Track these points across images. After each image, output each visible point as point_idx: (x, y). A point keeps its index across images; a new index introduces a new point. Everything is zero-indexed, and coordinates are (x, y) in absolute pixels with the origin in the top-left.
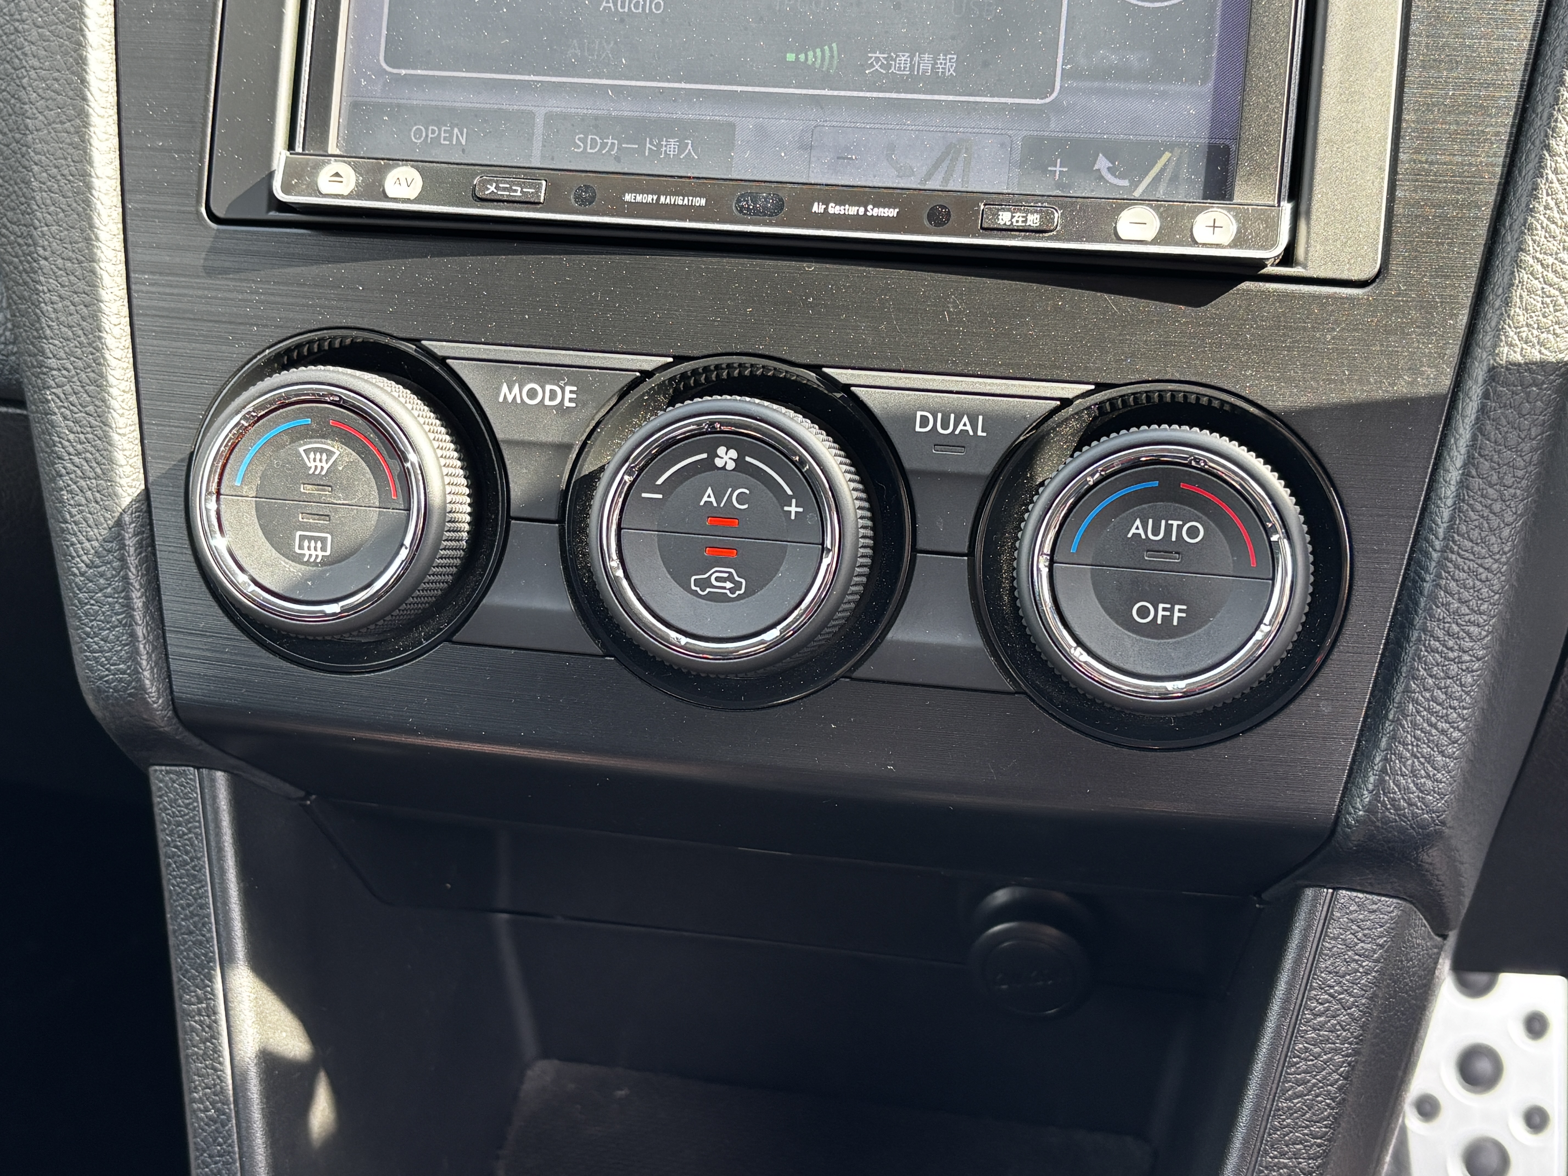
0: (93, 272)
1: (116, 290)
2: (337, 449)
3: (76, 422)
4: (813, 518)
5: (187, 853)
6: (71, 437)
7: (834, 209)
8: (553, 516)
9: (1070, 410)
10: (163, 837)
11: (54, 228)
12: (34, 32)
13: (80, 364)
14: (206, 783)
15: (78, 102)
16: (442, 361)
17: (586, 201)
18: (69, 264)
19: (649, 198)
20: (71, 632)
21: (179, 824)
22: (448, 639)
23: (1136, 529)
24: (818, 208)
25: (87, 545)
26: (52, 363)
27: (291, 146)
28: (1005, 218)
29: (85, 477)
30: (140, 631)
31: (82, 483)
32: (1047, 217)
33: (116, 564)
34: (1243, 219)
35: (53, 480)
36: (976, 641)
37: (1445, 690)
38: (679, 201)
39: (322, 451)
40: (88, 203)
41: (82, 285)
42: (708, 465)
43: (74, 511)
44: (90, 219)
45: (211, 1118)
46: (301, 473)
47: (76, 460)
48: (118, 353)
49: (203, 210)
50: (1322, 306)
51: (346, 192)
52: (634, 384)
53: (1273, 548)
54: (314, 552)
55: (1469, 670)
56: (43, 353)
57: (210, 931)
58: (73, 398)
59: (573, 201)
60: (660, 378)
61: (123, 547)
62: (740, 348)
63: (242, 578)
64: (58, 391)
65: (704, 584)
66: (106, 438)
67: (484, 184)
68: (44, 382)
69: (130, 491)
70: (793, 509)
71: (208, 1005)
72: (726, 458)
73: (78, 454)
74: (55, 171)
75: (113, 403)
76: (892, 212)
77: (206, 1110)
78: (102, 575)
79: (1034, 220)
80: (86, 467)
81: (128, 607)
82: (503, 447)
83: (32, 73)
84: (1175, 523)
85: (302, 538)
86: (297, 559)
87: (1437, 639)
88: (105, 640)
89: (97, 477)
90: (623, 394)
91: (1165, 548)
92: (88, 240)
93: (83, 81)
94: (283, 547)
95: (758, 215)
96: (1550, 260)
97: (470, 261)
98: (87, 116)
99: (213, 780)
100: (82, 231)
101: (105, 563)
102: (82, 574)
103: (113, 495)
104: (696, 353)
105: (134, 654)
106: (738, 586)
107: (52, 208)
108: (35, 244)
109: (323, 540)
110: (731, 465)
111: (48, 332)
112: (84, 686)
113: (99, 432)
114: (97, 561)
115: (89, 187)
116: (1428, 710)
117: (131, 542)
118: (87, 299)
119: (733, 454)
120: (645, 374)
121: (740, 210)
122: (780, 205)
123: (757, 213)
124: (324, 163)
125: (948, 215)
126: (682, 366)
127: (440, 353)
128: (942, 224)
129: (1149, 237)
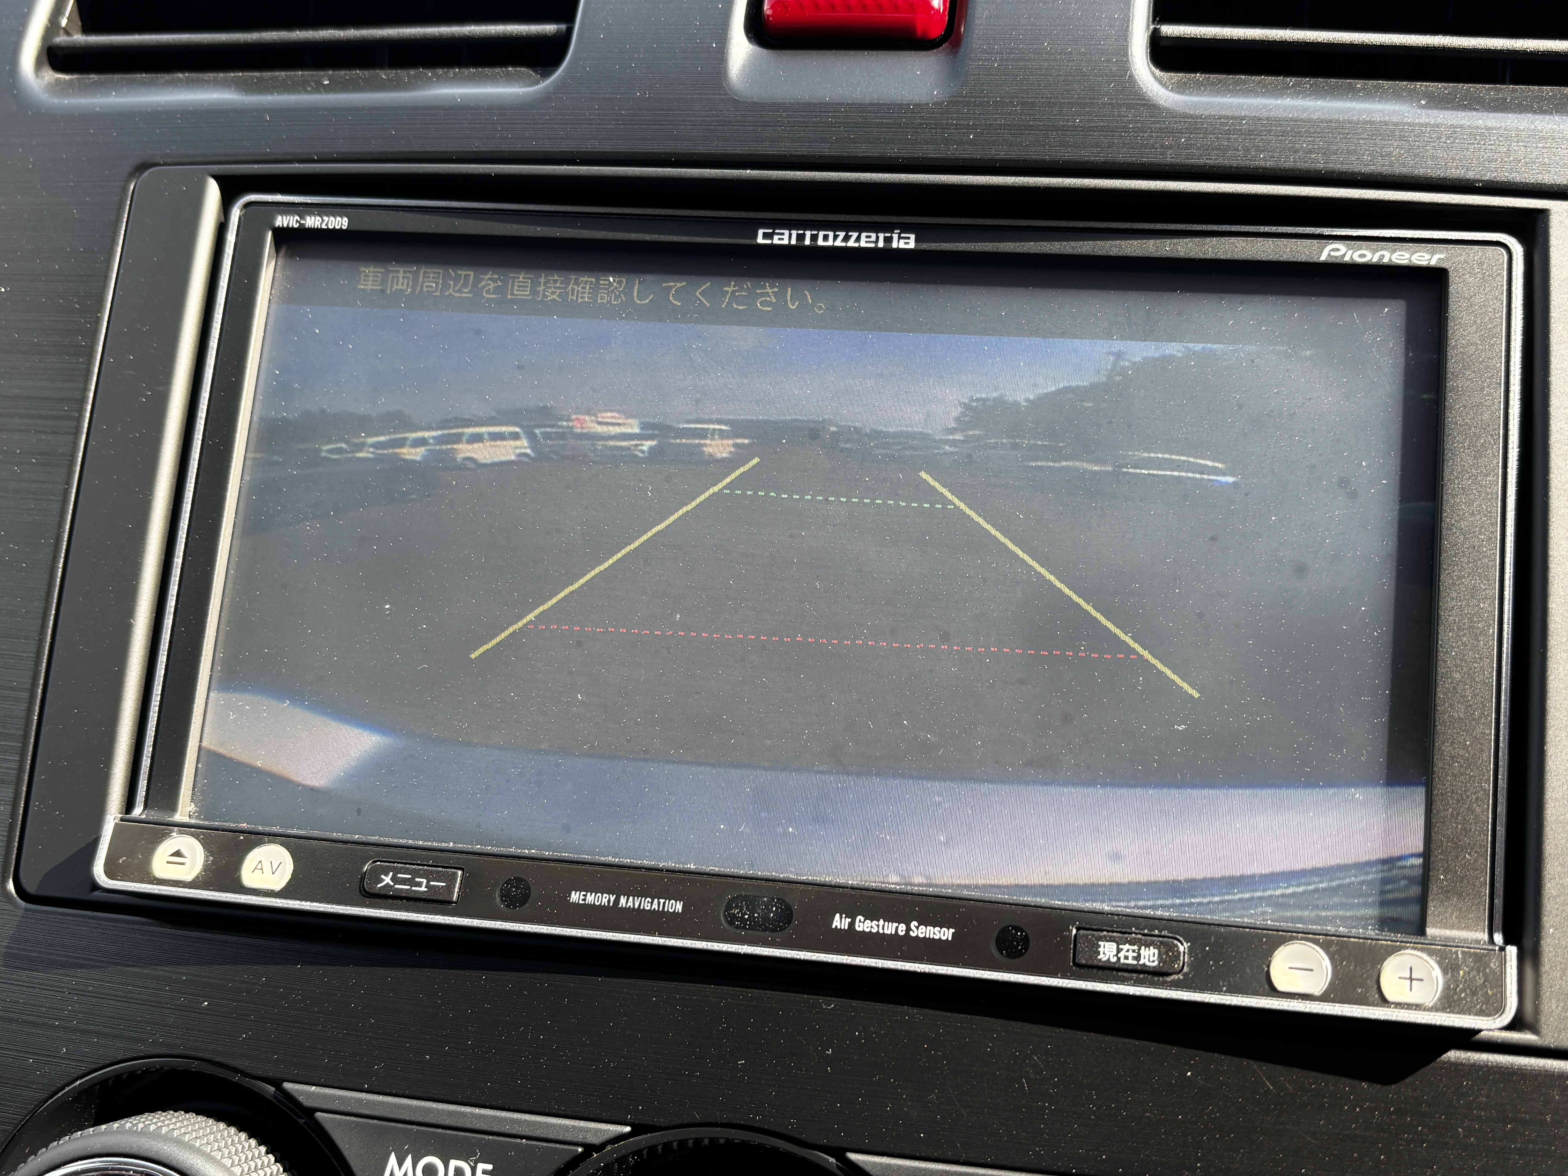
7: (863, 925)
16: (310, 1114)
17: (516, 900)
19: (605, 899)
24: (840, 922)
27: (128, 803)
28: (1107, 951)
32: (1170, 956)
34: (1451, 968)
38: (647, 904)
49: (11, 886)
51: (189, 877)
52: (575, 1163)
59: (498, 900)
60: (609, 1155)
62: (725, 1118)
67: (377, 872)
76: (946, 934)
79: (1150, 957)
104: (662, 1121)
120: (590, 1148)
121: (731, 920)
122: (786, 916)
123: (755, 925)
124: (164, 836)
125: (1026, 940)
126: (643, 1139)
127: (307, 1103)
128: (1020, 954)
129: (1317, 989)
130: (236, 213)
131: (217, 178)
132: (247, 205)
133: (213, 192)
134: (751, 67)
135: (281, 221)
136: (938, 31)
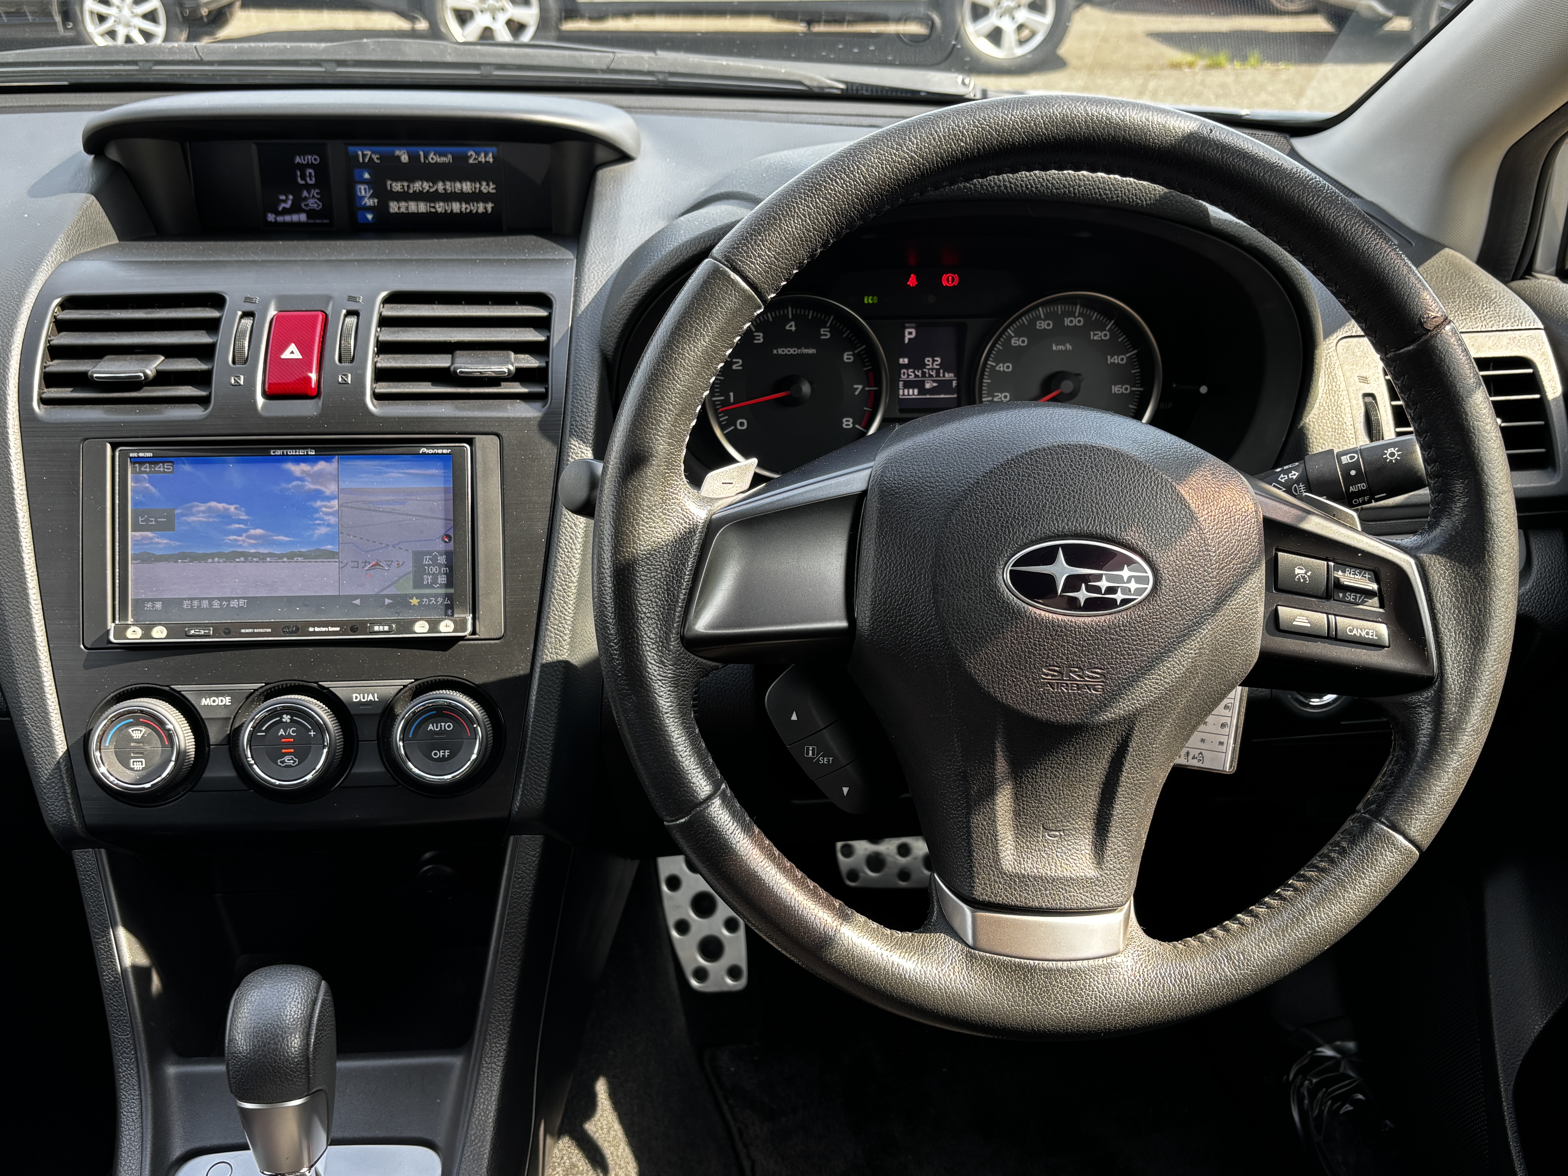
0: (39, 672)
1: (49, 677)
2: (143, 729)
3: (37, 727)
4: (319, 736)
5: (92, 881)
6: (36, 733)
7: (317, 629)
8: (226, 743)
9: (407, 688)
10: (81, 877)
11: (21, 657)
12: (5, 584)
13: (37, 706)
14: (98, 854)
15: (27, 609)
16: (179, 692)
17: (228, 633)
18: (29, 670)
19: (250, 631)
20: (40, 804)
21: (88, 871)
22: (191, 790)
23: (430, 727)
24: (311, 629)
25: (46, 772)
26: (25, 706)
27: (114, 620)
28: (376, 628)
29: (43, 747)
30: (70, 801)
31: (42, 749)
32: (391, 627)
33: (59, 778)
34: (455, 622)
35: (29, 749)
36: (383, 769)
37: (538, 766)
38: (261, 630)
39: (138, 730)
40: (35, 647)
41: (35, 677)
42: (280, 721)
43: (39, 760)
44: (36, 652)
45: (112, 981)
46: (130, 738)
47: (39, 741)
48: (52, 700)
49: (82, 646)
50: (486, 647)
51: (139, 637)
52: (252, 694)
53: (475, 729)
54: (138, 766)
55: (546, 759)
56: (21, 702)
57: (105, 909)
58: (35, 719)
59: (222, 634)
60: (261, 691)
61: (61, 771)
62: (288, 678)
63: (112, 779)
64: (29, 716)
65: (283, 762)
66: (51, 732)
67: (189, 630)
68: (22, 713)
69: (62, 750)
70: (312, 733)
71: (107, 939)
72: (286, 718)
73: (39, 739)
74: (19, 636)
75: (52, 719)
76: (338, 629)
77: (110, 978)
78: (53, 782)
79: (386, 628)
80: (43, 743)
81: (65, 793)
82: (205, 721)
83: (6, 600)
84: (443, 724)
85: (134, 762)
86: (132, 769)
87: (534, 750)
88: (57, 806)
89: (48, 747)
90: (247, 698)
91: (441, 732)
92: (36, 660)
93: (28, 602)
94: (126, 765)
95: (291, 633)
96: (556, 627)
97: (186, 657)
98: (31, 615)
99: (100, 853)
100: (33, 657)
101: (54, 778)
102: (45, 783)
103: (55, 753)
104: (272, 681)
105: (69, 810)
106: (295, 761)
107: (20, 649)
108: (13, 663)
109: (141, 762)
110: (289, 721)
111: (22, 695)
112: (48, 824)
113: (47, 730)
114: (51, 777)
115: (35, 641)
116: (534, 774)
117: (63, 769)
118: (38, 682)
119: (289, 717)
120: (255, 690)
121: (284, 632)
122: (297, 629)
123: (290, 632)
124: (129, 628)
125: (357, 628)
126: (268, 686)
127: (178, 690)
128: (355, 632)
129: (426, 631)
130: (117, 454)
131: (110, 443)
132: (120, 451)
133: (109, 446)
134: (264, 405)
135: (131, 455)
136: (315, 394)
